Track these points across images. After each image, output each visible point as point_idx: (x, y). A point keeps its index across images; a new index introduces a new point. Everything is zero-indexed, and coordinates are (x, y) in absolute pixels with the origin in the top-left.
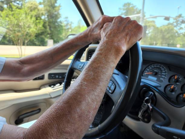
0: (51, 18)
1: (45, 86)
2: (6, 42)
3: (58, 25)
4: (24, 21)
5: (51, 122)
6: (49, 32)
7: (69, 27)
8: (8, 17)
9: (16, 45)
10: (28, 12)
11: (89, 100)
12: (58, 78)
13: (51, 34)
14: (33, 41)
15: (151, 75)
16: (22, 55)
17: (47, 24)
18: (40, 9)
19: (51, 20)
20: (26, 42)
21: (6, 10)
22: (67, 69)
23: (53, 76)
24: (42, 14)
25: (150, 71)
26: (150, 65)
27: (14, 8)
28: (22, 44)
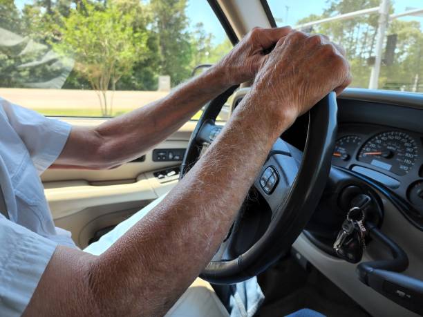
0: (166, 28)
1: (146, 174)
2: (76, 83)
3: (180, 41)
4: (111, 36)
5: (135, 250)
6: (163, 58)
7: (205, 45)
8: (79, 29)
9: (96, 89)
10: (117, 16)
11: (207, 214)
12: (173, 159)
13: (165, 62)
14: (129, 78)
15: (379, 157)
16: (106, 110)
17: (157, 42)
18: (143, 8)
19: (166, 32)
20: (115, 81)
21: (75, 14)
22: (188, 141)
23: (162, 154)
24: (148, 19)
25: (377, 148)
26: (378, 135)
27: (90, 8)
28: (106, 87)
